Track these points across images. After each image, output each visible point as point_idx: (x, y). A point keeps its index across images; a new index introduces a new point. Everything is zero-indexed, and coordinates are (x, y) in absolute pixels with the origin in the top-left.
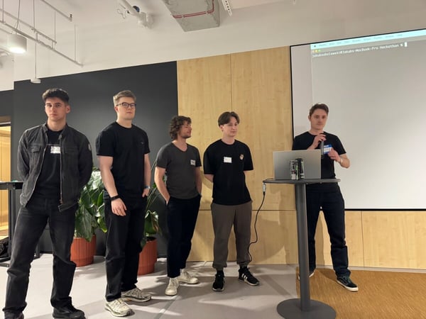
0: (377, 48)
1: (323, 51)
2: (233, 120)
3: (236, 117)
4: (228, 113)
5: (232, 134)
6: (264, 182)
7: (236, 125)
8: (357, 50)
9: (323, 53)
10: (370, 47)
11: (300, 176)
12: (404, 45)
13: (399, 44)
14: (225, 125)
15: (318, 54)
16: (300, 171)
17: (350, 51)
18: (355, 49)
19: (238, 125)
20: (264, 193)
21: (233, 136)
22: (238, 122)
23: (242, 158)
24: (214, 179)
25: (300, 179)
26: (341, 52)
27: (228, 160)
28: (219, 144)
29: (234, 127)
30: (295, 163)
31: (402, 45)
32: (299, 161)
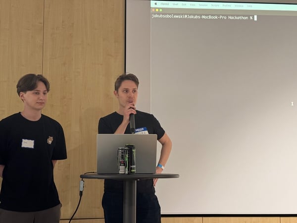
0: (225, 18)
1: (166, 11)
2: (41, 87)
3: (46, 83)
4: (33, 75)
5: (38, 107)
6: (82, 177)
7: (44, 94)
8: (203, 17)
9: (165, 14)
10: (218, 16)
11: (130, 169)
12: (253, 18)
13: (249, 16)
14: (29, 93)
15: (159, 13)
16: (131, 162)
17: (196, 17)
18: (201, 15)
19: (48, 94)
20: (81, 193)
21: (38, 110)
22: (48, 90)
23: (50, 141)
24: (4, 172)
25: (130, 173)
26: (186, 16)
27: (28, 144)
28: (17, 119)
29: (41, 96)
30: (124, 151)
31: (251, 18)
32: (130, 148)
